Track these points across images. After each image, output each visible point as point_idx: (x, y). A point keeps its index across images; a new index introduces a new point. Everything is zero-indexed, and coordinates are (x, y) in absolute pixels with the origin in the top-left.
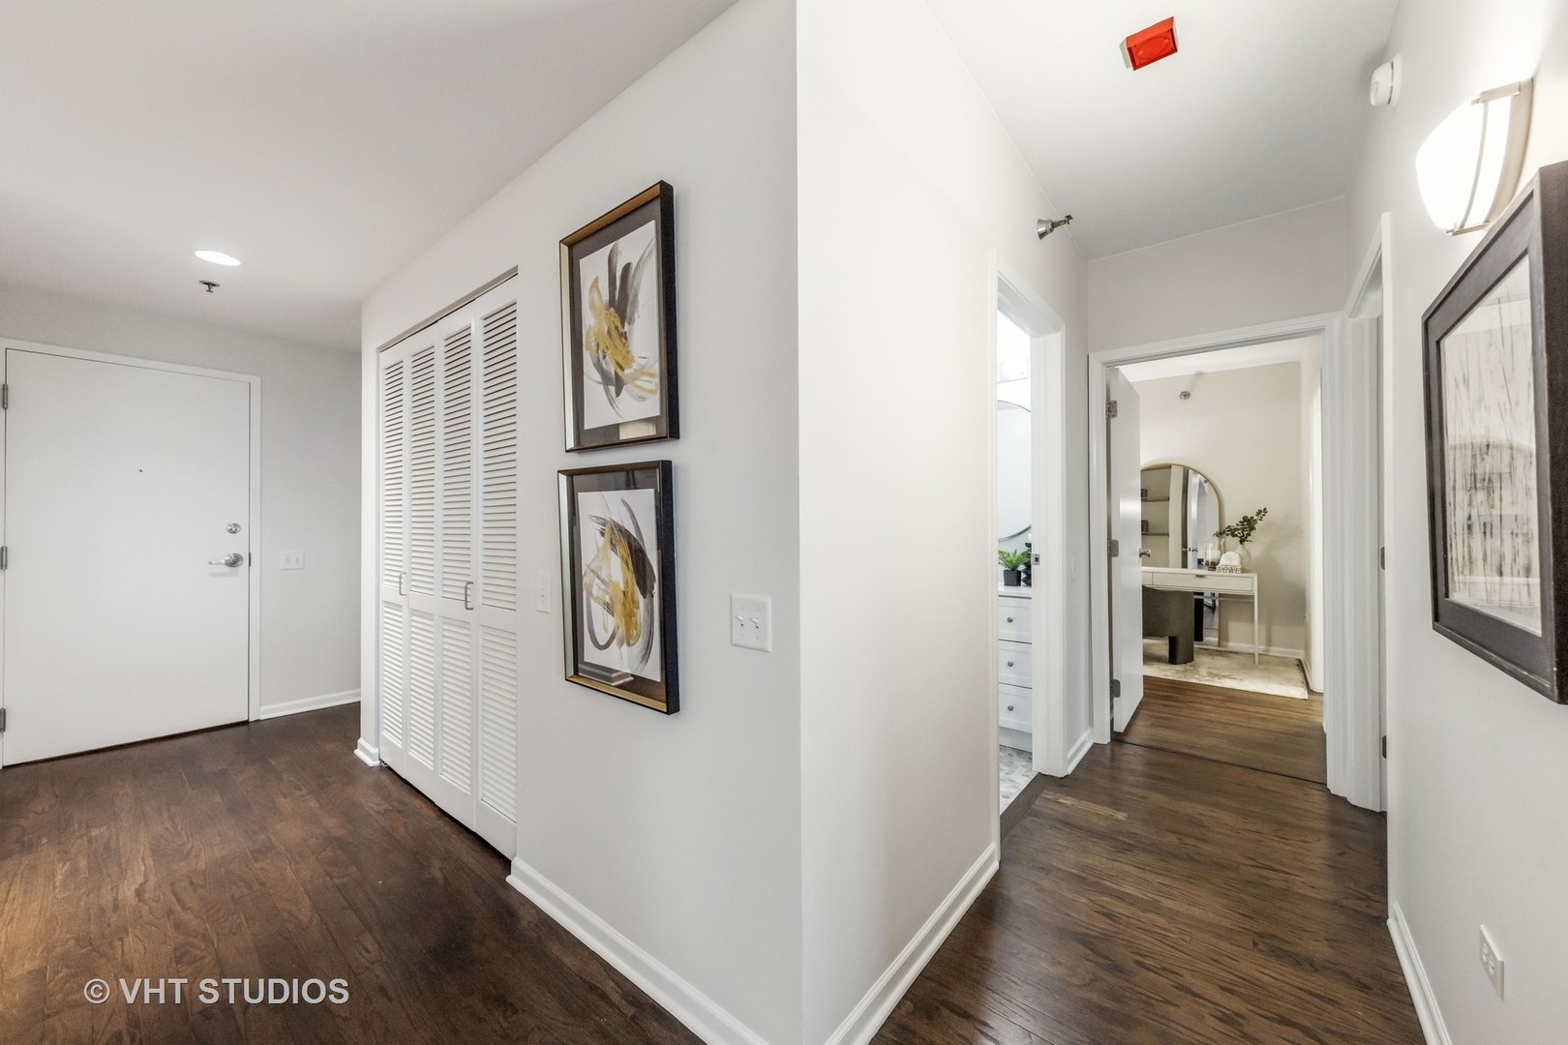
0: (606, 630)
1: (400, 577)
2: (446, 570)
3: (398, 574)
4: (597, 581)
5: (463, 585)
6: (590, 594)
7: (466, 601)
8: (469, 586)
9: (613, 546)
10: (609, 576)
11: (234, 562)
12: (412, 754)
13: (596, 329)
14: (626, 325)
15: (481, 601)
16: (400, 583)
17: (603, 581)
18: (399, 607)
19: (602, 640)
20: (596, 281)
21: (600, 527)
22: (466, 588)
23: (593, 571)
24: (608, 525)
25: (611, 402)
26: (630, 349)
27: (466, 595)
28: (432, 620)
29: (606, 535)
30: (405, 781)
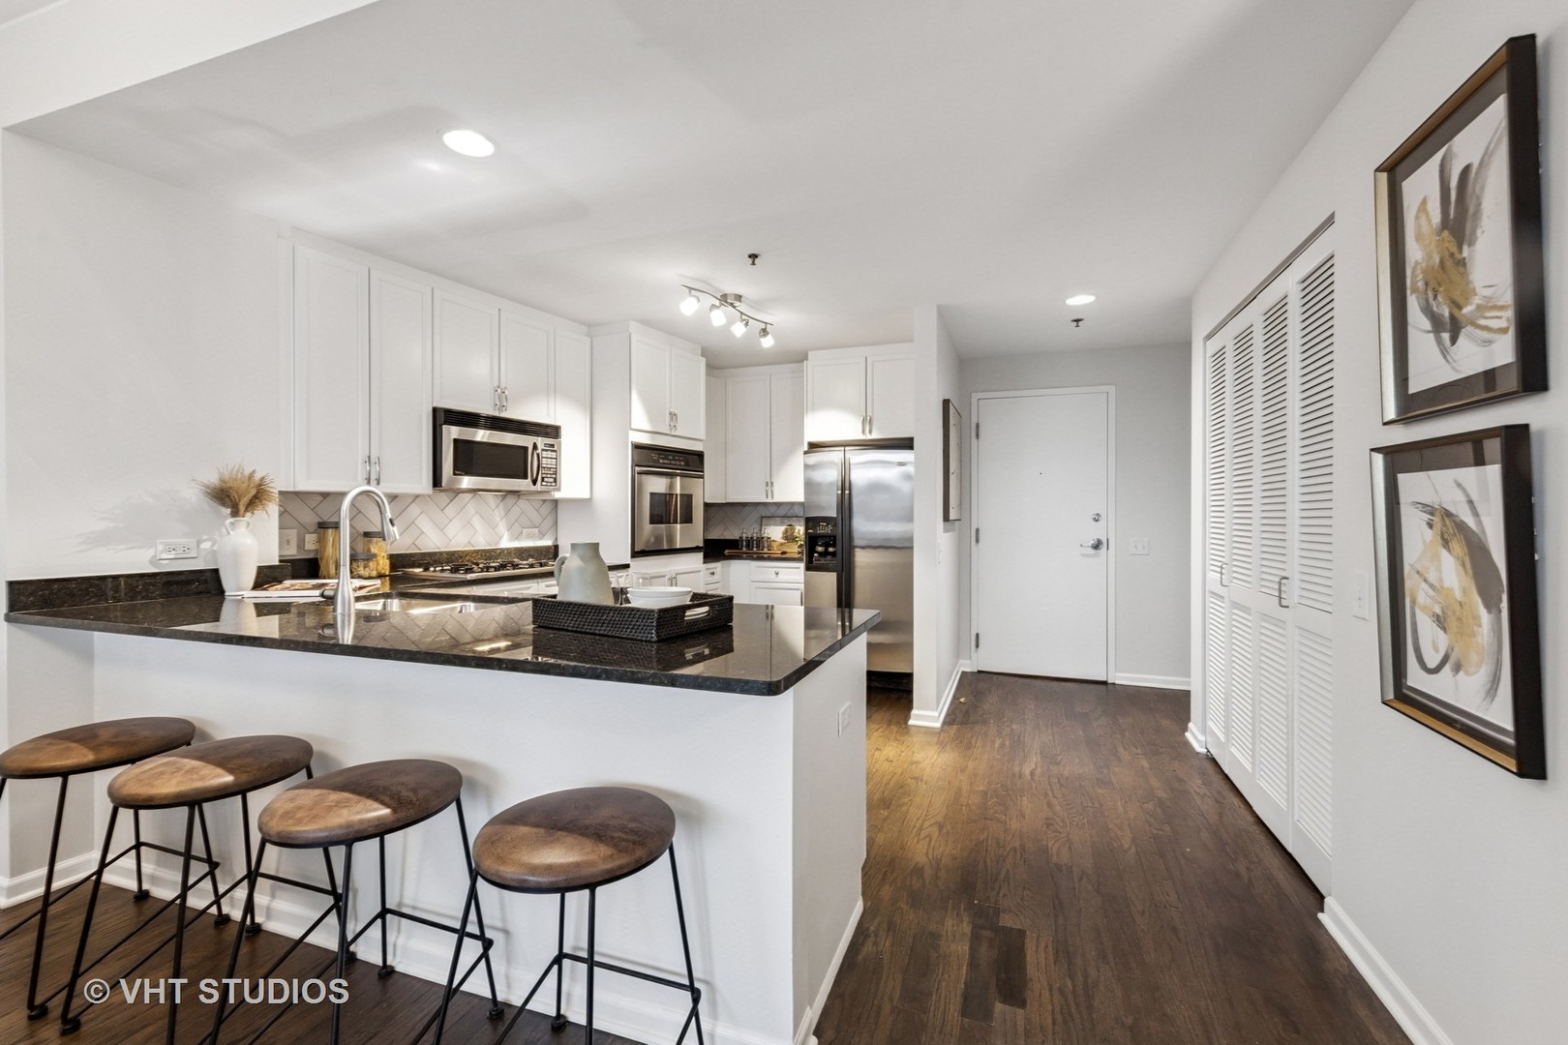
0: (1437, 650)
1: (1221, 567)
2: (1264, 563)
3: (1220, 564)
4: (1424, 585)
5: (1277, 579)
6: (1414, 602)
7: (1280, 598)
8: (1283, 581)
9: (1446, 543)
10: (1441, 580)
11: (1097, 546)
12: (1233, 750)
13: (1424, 265)
14: (1465, 248)
15: (1296, 600)
16: (1221, 573)
17: (1432, 586)
18: (1221, 597)
19: (1432, 662)
20: (1424, 202)
21: (1427, 516)
22: (1280, 584)
23: (1418, 572)
24: (1438, 513)
25: (1444, 353)
26: (1471, 278)
27: (1280, 591)
28: (1250, 615)
29: (1434, 528)
30: (1227, 777)
